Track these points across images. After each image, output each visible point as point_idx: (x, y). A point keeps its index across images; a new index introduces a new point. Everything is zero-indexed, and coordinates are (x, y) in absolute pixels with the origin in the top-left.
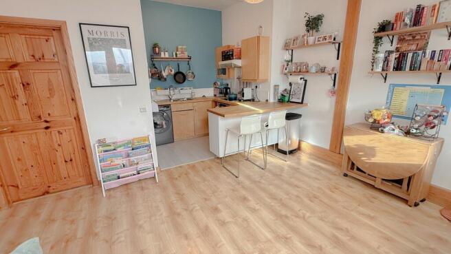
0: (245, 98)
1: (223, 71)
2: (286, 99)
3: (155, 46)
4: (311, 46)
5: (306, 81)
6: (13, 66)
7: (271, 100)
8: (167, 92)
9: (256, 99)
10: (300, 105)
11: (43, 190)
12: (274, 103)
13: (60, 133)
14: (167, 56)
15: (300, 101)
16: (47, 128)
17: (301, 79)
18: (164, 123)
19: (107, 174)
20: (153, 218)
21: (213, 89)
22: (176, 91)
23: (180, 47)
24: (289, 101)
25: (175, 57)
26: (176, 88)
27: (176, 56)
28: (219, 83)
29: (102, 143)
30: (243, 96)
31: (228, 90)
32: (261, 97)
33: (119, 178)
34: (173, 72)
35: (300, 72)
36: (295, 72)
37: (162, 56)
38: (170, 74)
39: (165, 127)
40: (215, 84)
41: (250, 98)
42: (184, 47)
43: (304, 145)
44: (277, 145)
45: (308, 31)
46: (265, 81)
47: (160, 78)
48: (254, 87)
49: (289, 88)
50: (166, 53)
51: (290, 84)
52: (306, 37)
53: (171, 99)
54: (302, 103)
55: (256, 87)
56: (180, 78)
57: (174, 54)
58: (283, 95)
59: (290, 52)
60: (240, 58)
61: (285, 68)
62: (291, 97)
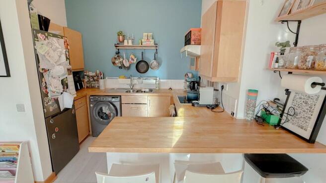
2: (274, 120)
3: (120, 34)
8: (128, 81)
9: (220, 107)
10: (305, 144)
12: (246, 121)
14: (130, 44)
15: (307, 135)
17: (314, 84)
18: (112, 115)
23: (145, 34)
24: (278, 125)
25: (140, 45)
27: (142, 44)
28: (190, 75)
30: (198, 98)
32: (226, 104)
34: (135, 61)
35: (313, 68)
36: (297, 68)
37: (126, 43)
39: (111, 119)
40: (186, 75)
42: (151, 34)
46: (234, 80)
49: (283, 97)
50: (130, 41)
51: (288, 92)
53: (131, 89)
54: (311, 141)
55: (222, 87)
56: (142, 67)
57: (140, 41)
58: (266, 110)
59: (294, 26)
60: (200, 44)
61: (275, 59)
62: (284, 117)
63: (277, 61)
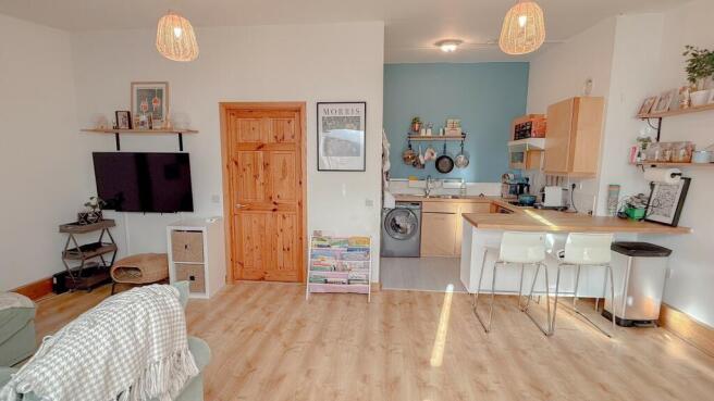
0: (545, 204)
1: (520, 156)
2: (638, 213)
3: (415, 121)
4: (697, 109)
5: (688, 181)
6: (260, 147)
7: (600, 211)
8: (423, 184)
9: (571, 209)
10: (667, 228)
11: (260, 275)
12: (607, 219)
13: (284, 217)
14: (429, 133)
15: (669, 221)
16: (274, 210)
17: (673, 175)
18: (409, 227)
19: (315, 273)
20: (340, 341)
21: (500, 184)
22: (438, 184)
23: (450, 121)
24: (644, 219)
25: (441, 135)
26: (437, 179)
27: (444, 134)
28: (511, 176)
29: (317, 235)
30: (543, 200)
31: (525, 189)
32: (581, 206)
33: (326, 282)
34: (435, 157)
35: (671, 161)
36: (658, 161)
37: (423, 133)
38: (430, 159)
39: (409, 232)
40: (504, 177)
41: (559, 203)
42: (457, 121)
43: (674, 317)
44: (602, 301)
45: (693, 80)
46: (590, 175)
47: (416, 164)
48: (569, 187)
49: (647, 191)
50: (429, 130)
51: (652, 185)
52: (686, 93)
53: (427, 195)
54: (674, 225)
55: (574, 186)
56: (444, 164)
57: (441, 131)
58: (630, 205)
59: (655, 122)
60: (543, 136)
61: (637, 154)
62: (649, 210)
63: (639, 155)
